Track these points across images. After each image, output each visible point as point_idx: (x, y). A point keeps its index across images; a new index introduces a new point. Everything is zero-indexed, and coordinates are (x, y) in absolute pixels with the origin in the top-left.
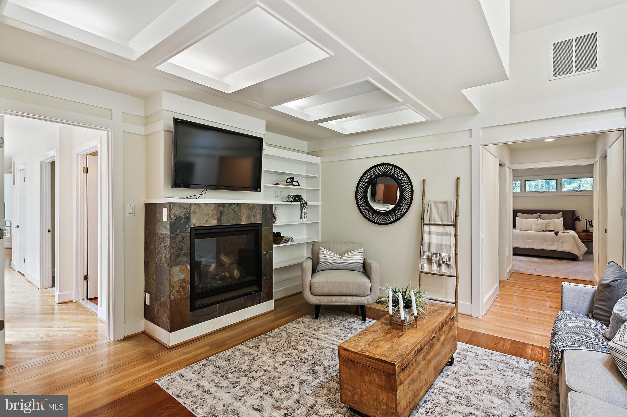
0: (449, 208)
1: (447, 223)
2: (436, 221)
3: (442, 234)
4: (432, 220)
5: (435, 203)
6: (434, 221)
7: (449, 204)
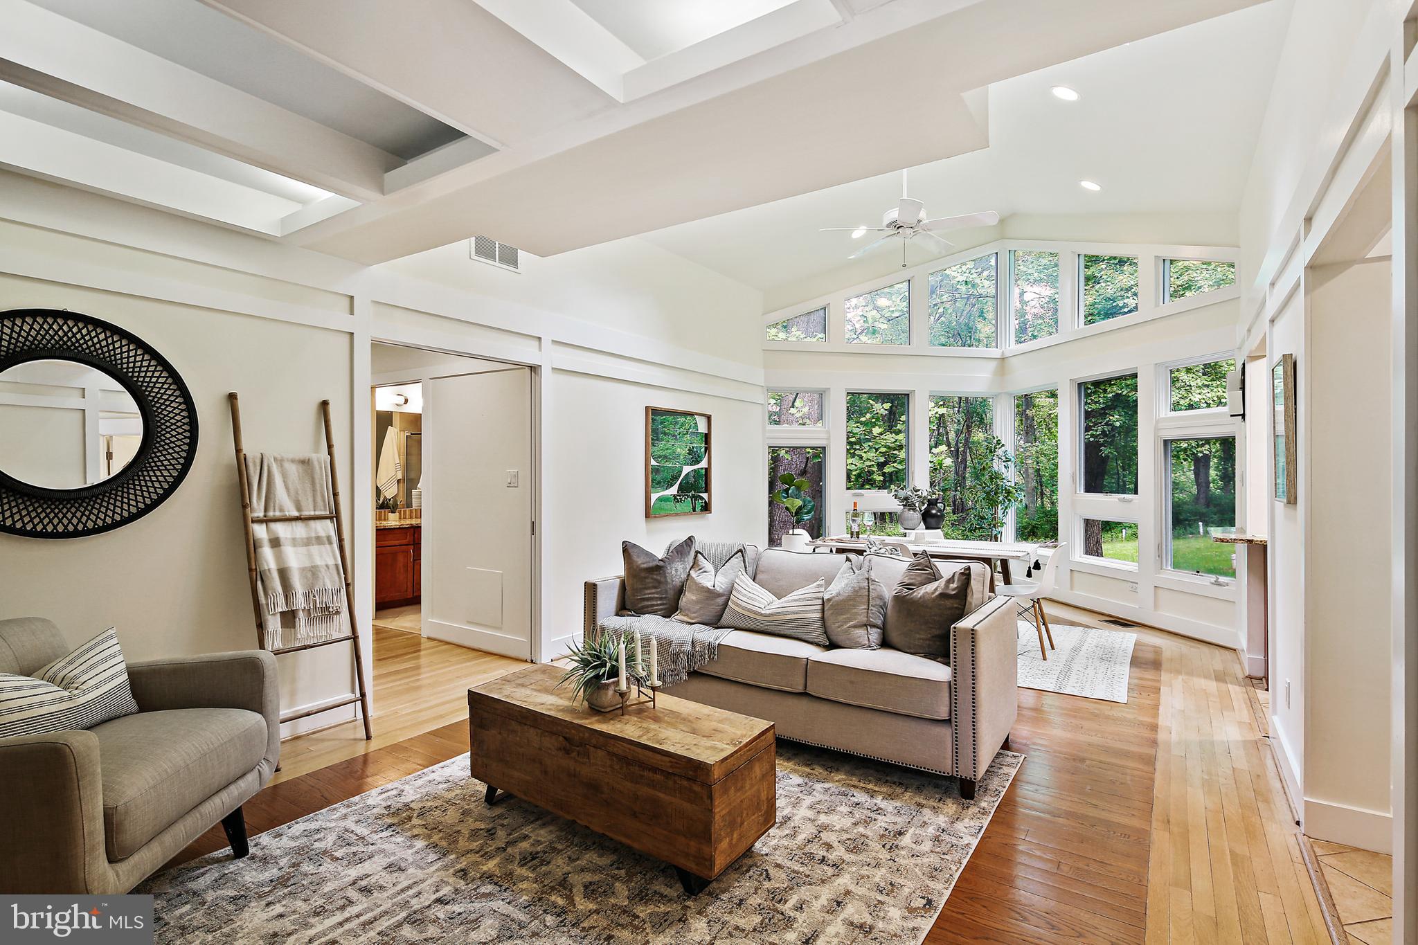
0: (317, 477)
1: (312, 513)
2: (286, 509)
3: (308, 542)
4: (274, 506)
5: (280, 461)
6: (281, 510)
7: (316, 463)
